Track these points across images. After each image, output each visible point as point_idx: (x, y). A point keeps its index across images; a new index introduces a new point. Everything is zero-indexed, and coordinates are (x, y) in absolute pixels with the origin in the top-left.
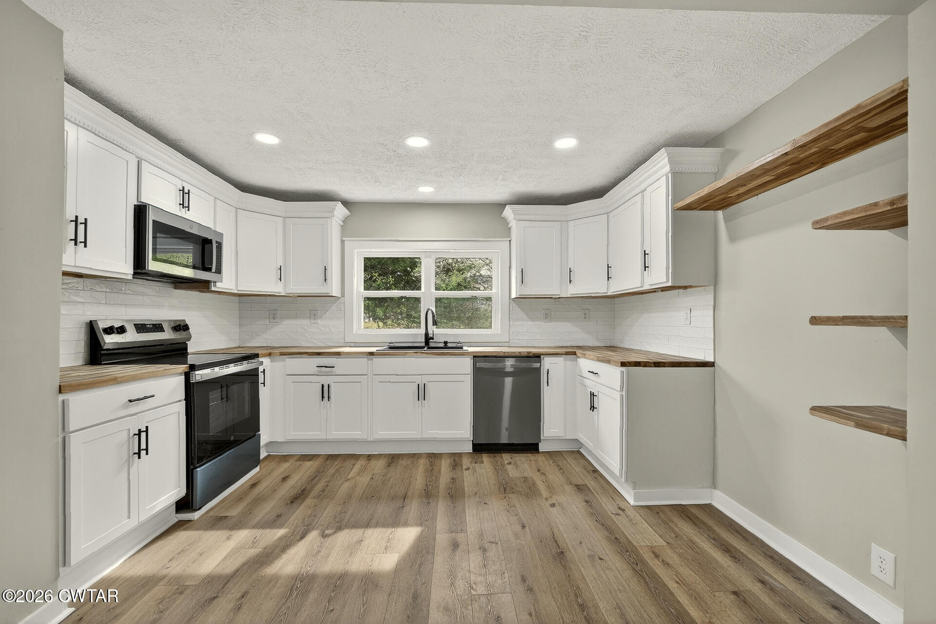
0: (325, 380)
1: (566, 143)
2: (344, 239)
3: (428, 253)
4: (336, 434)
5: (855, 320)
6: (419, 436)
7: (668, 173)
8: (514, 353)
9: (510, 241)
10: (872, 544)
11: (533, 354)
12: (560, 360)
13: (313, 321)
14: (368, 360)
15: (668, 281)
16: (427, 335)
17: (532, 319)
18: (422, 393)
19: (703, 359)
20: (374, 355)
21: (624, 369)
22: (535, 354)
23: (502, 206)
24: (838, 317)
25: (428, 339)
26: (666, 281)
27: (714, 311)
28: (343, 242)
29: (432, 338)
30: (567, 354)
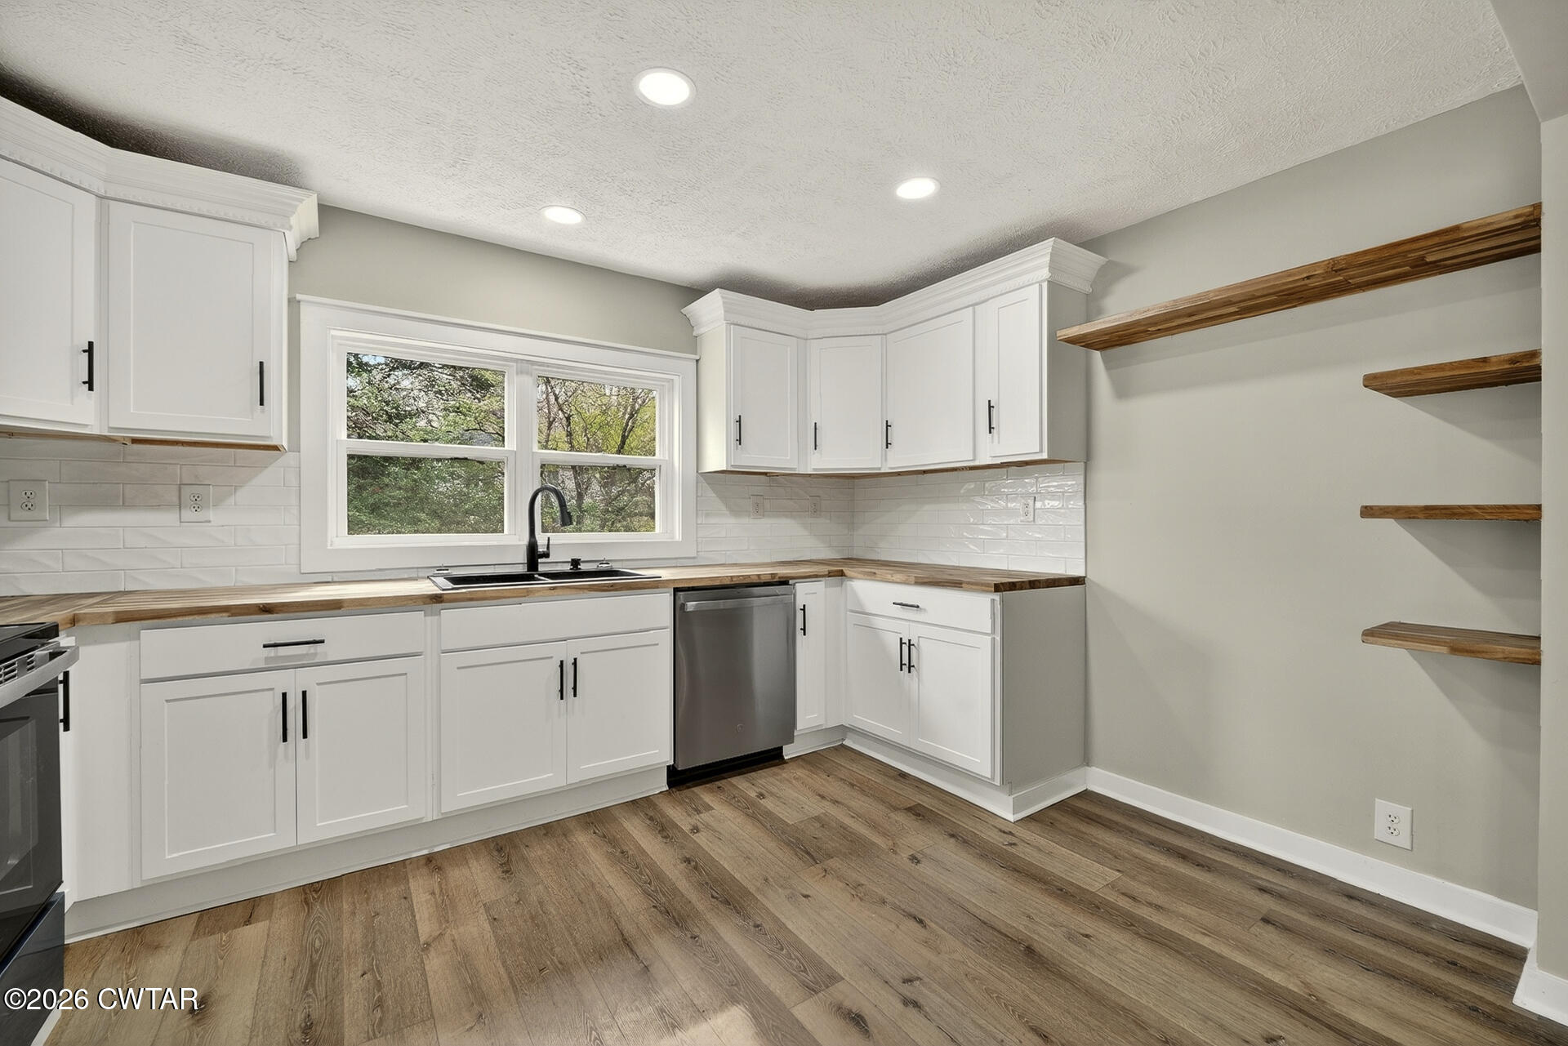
0: (291, 682)
1: (917, 188)
2: (299, 297)
3: (524, 365)
4: (323, 826)
5: (1448, 512)
6: (560, 782)
7: (1043, 281)
8: (749, 576)
9: (697, 361)
10: (1377, 800)
11: (779, 578)
12: (819, 587)
13: (188, 514)
14: (425, 616)
15: (1041, 451)
16: (532, 548)
17: (736, 511)
18: (568, 680)
19: (1064, 573)
20: (441, 602)
21: (997, 597)
22: (782, 577)
23: (694, 292)
24: (1416, 507)
25: (534, 555)
26: (1038, 451)
27: (1085, 500)
28: (293, 303)
29: (546, 555)
30: (830, 574)
